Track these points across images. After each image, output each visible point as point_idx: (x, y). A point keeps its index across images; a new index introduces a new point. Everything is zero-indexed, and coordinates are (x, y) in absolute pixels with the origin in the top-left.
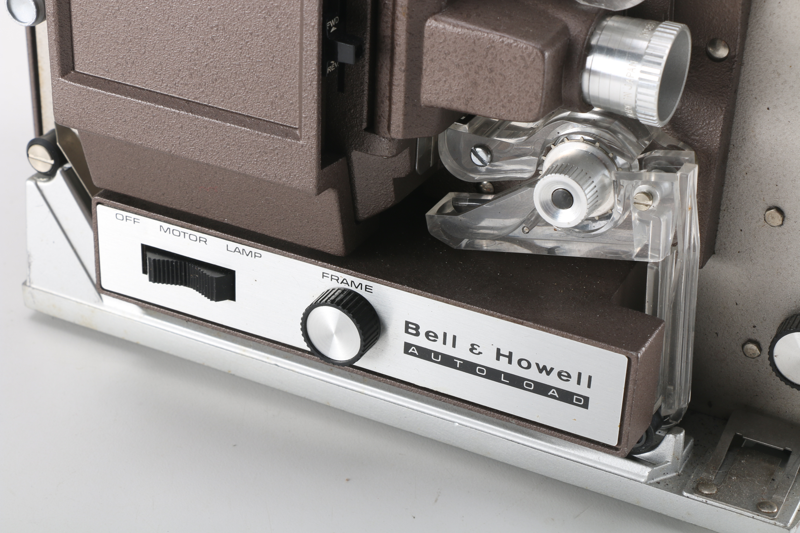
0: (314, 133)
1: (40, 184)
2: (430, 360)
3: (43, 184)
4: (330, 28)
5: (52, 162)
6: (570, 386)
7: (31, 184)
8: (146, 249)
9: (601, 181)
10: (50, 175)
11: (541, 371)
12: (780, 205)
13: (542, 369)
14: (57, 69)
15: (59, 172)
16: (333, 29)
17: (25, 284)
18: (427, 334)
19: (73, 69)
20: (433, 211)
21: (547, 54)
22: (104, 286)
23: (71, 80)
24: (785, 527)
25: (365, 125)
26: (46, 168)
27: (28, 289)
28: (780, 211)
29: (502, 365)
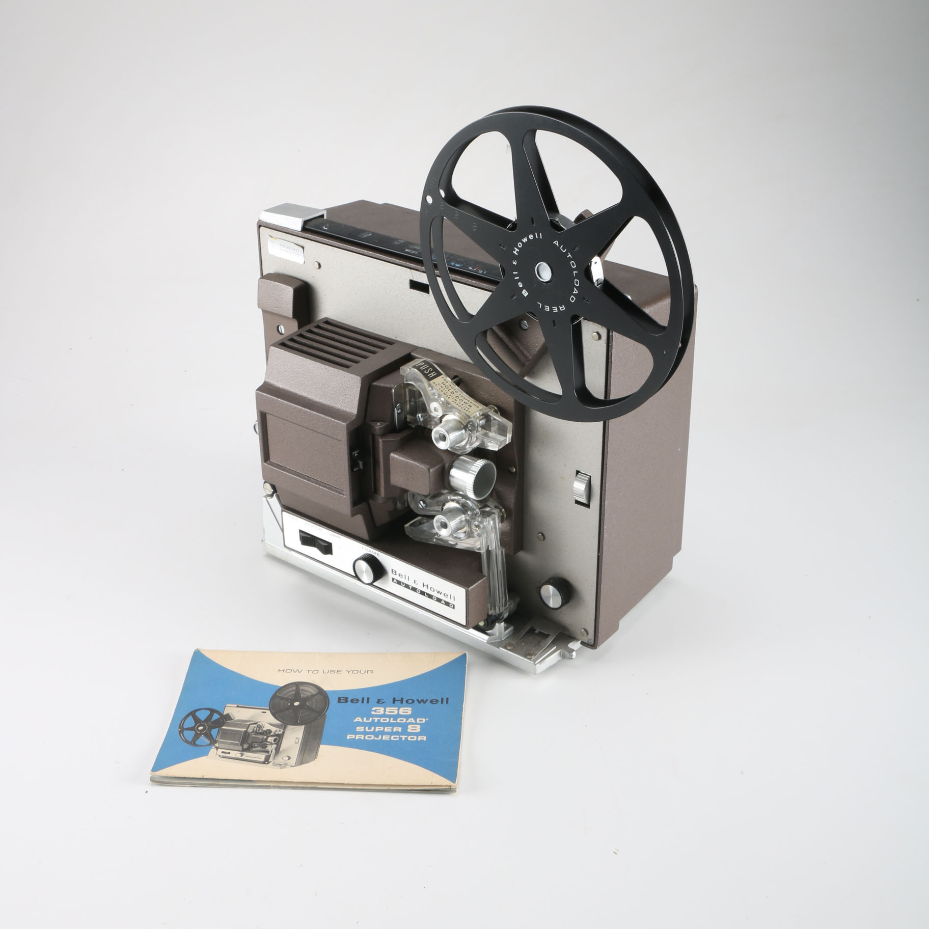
0: (349, 494)
1: (268, 499)
2: (401, 585)
3: (269, 499)
4: (355, 454)
5: (273, 490)
6: (448, 600)
7: (264, 499)
8: (301, 531)
9: (461, 519)
10: (272, 496)
11: (438, 593)
12: (542, 532)
13: (438, 592)
14: (263, 460)
15: (275, 495)
16: (356, 455)
17: (262, 541)
18: (399, 575)
19: (269, 459)
20: (407, 525)
21: (431, 470)
22: (287, 545)
23: (268, 464)
24: (534, 664)
25: (373, 490)
26: (270, 493)
27: (264, 543)
28: (543, 534)
29: (425, 590)
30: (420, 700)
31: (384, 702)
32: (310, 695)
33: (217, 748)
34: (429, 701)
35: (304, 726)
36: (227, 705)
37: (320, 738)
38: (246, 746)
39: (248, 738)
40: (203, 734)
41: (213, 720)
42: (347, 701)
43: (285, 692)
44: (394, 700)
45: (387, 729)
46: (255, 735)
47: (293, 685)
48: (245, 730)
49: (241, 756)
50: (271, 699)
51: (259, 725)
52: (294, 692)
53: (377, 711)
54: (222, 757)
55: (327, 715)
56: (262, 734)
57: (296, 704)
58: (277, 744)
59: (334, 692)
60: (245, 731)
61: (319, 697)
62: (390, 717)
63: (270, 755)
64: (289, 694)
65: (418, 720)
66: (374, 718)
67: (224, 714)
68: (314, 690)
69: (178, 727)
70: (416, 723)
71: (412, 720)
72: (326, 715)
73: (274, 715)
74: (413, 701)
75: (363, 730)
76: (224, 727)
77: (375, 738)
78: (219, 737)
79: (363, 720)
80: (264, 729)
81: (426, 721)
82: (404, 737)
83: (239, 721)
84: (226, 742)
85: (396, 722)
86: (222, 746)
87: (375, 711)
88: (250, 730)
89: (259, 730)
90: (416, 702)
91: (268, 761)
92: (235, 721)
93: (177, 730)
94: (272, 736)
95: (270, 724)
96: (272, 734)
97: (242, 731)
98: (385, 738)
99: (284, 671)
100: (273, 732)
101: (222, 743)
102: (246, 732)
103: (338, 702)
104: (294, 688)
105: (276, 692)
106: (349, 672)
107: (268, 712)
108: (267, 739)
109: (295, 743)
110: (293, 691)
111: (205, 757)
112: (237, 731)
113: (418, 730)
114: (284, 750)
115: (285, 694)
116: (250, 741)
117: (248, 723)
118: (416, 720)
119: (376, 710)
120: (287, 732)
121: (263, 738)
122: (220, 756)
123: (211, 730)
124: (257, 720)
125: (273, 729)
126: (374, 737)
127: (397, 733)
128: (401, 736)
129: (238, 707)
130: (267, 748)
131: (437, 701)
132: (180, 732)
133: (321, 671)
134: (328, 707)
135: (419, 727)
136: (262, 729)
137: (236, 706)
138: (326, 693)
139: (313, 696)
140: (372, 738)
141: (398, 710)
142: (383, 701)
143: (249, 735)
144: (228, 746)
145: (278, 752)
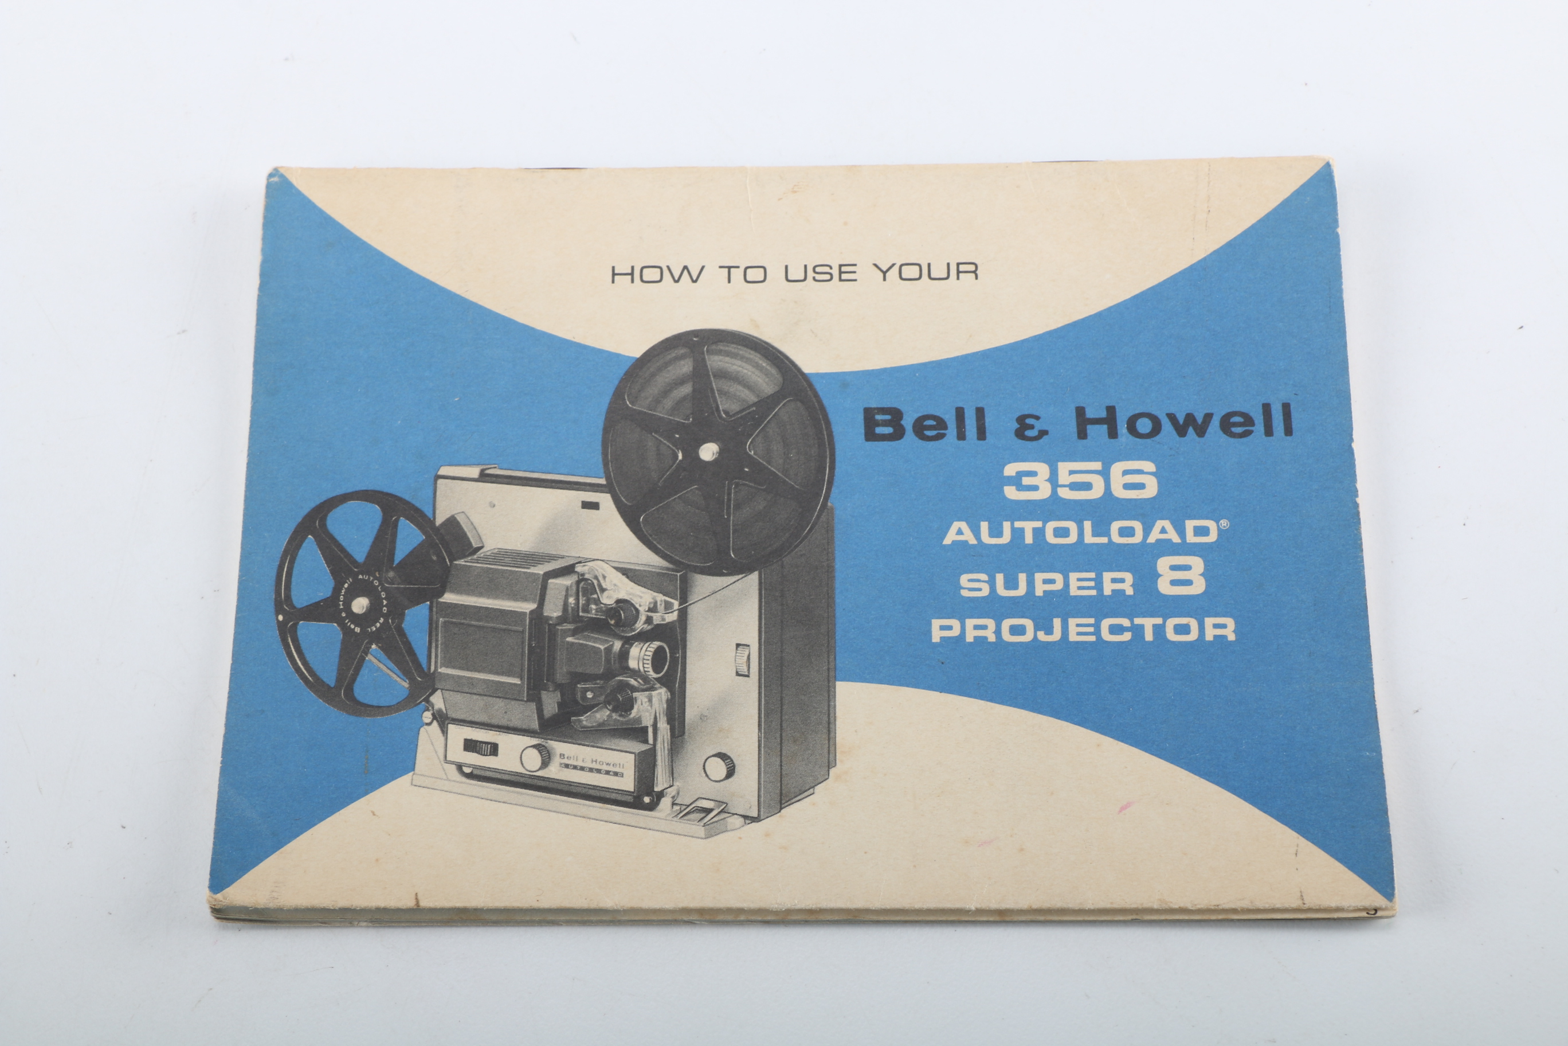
30: (1181, 420)
31: (1043, 433)
32: (752, 398)
33: (443, 720)
34: (1215, 422)
35: (754, 577)
36: (444, 471)
37: (830, 649)
38: (551, 703)
39: (552, 658)
40: (376, 638)
41: (399, 555)
42: (898, 434)
43: (653, 390)
44: (1083, 422)
45: (1079, 584)
46: (574, 633)
47: (682, 351)
48: (533, 606)
49: (545, 764)
50: (606, 430)
51: (582, 579)
52: (687, 389)
53: (1026, 481)
54: (470, 776)
55: (838, 513)
56: (598, 626)
57: (708, 452)
58: (667, 681)
59: (843, 381)
60: (532, 612)
61: (787, 411)
62: (1078, 511)
63: (654, 750)
64: (668, 403)
65: (1190, 525)
66: (1018, 524)
67: (439, 522)
68: (767, 374)
69: (271, 607)
70: (1184, 549)
71: (1163, 530)
72: (832, 509)
73: (630, 517)
74: (1157, 428)
75: (986, 591)
76: (449, 598)
77: (1042, 636)
78: (438, 653)
79: (976, 532)
80: (608, 599)
81: (1220, 531)
82: (1148, 623)
83: (502, 556)
84: (471, 681)
85: (1104, 540)
86: (460, 704)
87: (1016, 481)
88: (553, 610)
89: (586, 610)
90: (1167, 426)
91: (650, 792)
92: (486, 559)
93: (270, 620)
94: (644, 637)
95: (625, 572)
96: (640, 625)
97: (518, 615)
98: (1078, 630)
99: (632, 274)
100: (643, 618)
101: (460, 686)
102: (537, 615)
103: (868, 439)
104: (686, 367)
105: (618, 394)
106: (884, 273)
107: (605, 500)
108: (624, 655)
109: (738, 674)
110: (681, 382)
111: (404, 780)
112: (502, 613)
113: (1199, 587)
114: (702, 718)
115: (657, 401)
116: (561, 673)
117: (540, 570)
118: (1181, 532)
119: (1021, 474)
120: (695, 612)
121: (608, 650)
122: (460, 767)
123: (402, 616)
124: (572, 551)
125: (642, 597)
126: (1037, 628)
127: (1116, 605)
128: (1138, 621)
129: (484, 477)
130: (634, 713)
131: (1248, 420)
132: (281, 626)
133: (776, 273)
134: (832, 468)
135: (1197, 563)
136: (597, 602)
137: (474, 472)
138: (810, 385)
139: (767, 404)
140: (1028, 637)
141: (1105, 473)
142: (1039, 425)
143: (553, 634)
144: (480, 702)
145: (682, 733)
